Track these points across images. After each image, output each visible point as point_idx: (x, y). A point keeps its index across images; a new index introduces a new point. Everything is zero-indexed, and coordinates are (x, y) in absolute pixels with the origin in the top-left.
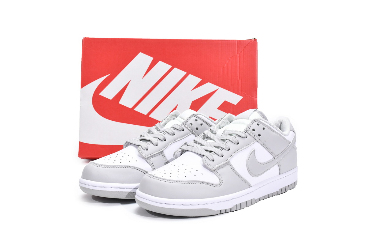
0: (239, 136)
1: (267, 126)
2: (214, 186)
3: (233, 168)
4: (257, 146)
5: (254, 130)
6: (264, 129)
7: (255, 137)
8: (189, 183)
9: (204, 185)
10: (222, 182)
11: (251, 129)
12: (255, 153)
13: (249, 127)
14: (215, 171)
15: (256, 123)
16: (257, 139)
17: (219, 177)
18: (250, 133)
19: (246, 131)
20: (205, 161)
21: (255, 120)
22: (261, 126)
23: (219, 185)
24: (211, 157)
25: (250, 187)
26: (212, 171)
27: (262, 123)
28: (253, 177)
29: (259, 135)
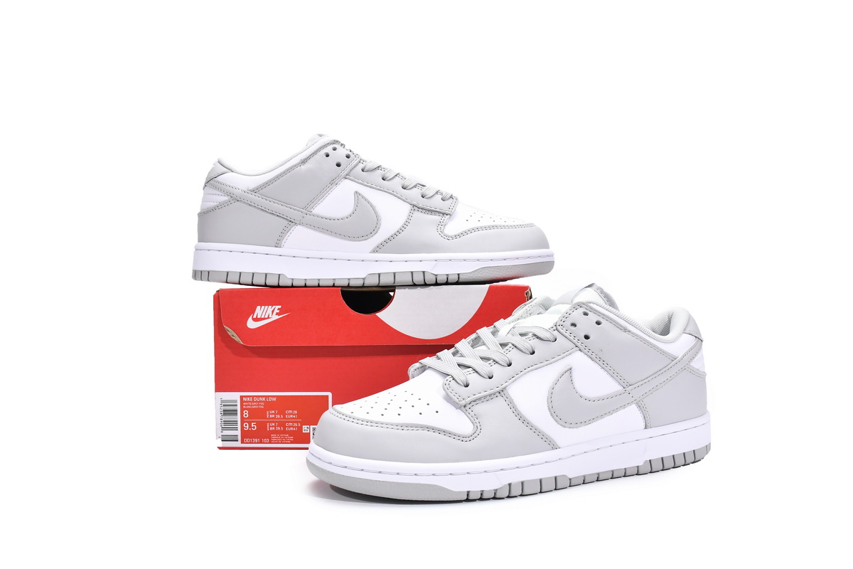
0: (538, 338)
1: (608, 317)
2: (459, 438)
3: (512, 405)
4: (578, 360)
5: (574, 325)
6: (598, 323)
7: (575, 341)
8: (402, 428)
9: (436, 434)
10: (478, 432)
11: (568, 323)
12: (573, 376)
13: (564, 319)
14: (467, 408)
15: (581, 310)
16: (579, 344)
17: (475, 419)
18: (563, 331)
19: (556, 327)
20: (447, 386)
21: (580, 305)
22: (593, 318)
23: (471, 438)
24: (463, 378)
25: (554, 447)
26: (460, 408)
27: (596, 312)
28: (564, 427)
29: (587, 337)
